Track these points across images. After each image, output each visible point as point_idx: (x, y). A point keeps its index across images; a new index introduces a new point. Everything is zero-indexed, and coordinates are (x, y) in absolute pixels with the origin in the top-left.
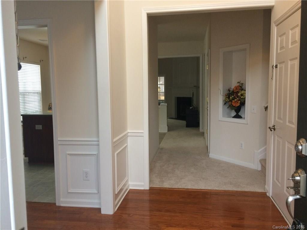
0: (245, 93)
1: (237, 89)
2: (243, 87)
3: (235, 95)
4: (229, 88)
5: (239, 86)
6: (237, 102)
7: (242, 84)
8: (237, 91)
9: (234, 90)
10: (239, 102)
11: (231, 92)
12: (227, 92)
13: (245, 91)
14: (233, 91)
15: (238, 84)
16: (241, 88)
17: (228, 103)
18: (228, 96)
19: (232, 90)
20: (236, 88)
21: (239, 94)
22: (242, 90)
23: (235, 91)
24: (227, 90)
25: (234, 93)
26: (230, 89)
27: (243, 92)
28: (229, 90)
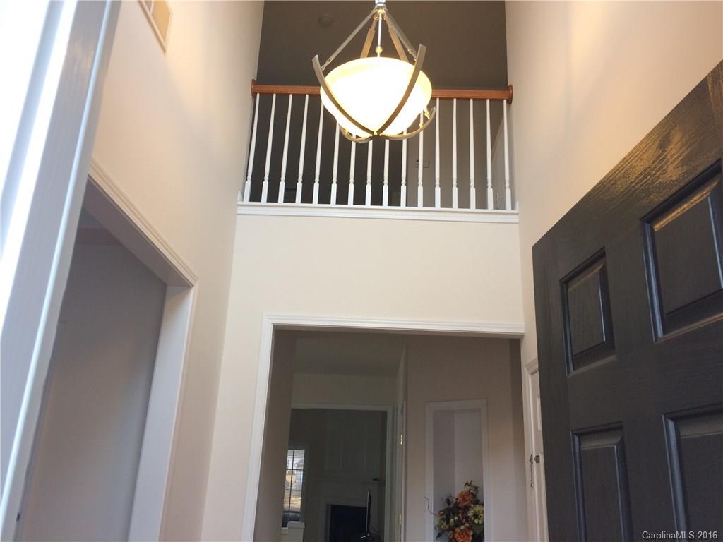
0: (483, 512)
1: (464, 500)
2: (478, 497)
3: (460, 515)
4: (449, 495)
5: (469, 493)
6: (466, 534)
7: (476, 488)
8: (465, 506)
9: (458, 501)
10: (471, 533)
11: (452, 506)
12: (444, 506)
13: (483, 505)
14: (456, 504)
15: (468, 488)
16: (474, 497)
17: (446, 533)
18: (444, 517)
19: (455, 501)
20: (463, 496)
21: (470, 514)
22: (477, 504)
23: (460, 505)
24: (442, 499)
25: (459, 508)
26: (450, 499)
27: (478, 508)
28: (448, 501)
